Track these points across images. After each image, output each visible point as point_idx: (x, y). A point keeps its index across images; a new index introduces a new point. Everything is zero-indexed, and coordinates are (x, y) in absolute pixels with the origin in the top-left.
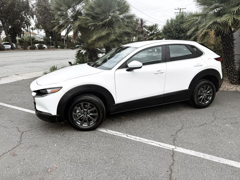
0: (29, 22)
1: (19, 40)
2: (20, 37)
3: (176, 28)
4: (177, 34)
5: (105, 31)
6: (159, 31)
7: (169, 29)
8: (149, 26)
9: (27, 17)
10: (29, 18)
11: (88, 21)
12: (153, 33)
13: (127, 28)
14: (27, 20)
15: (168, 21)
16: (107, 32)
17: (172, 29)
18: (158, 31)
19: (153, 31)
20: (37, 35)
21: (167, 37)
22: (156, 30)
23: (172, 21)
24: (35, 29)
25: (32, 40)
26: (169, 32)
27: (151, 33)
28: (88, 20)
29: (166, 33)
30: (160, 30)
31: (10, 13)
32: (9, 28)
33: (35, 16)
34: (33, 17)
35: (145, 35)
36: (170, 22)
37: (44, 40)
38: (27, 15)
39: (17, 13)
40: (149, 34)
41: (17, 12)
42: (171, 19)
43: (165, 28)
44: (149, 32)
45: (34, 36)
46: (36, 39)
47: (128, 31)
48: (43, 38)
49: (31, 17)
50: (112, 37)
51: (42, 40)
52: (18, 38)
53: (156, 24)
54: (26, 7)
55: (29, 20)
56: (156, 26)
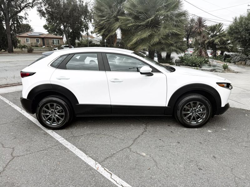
0: (87, 25)
1: (78, 43)
2: (79, 40)
3: (246, 27)
4: (248, 35)
5: (147, 33)
6: (224, 32)
7: (237, 28)
8: (211, 26)
9: (86, 21)
10: (87, 22)
11: (128, 22)
12: (215, 34)
13: (175, 28)
14: (86, 24)
15: (236, 19)
16: (149, 34)
17: (241, 29)
18: (222, 32)
19: (215, 32)
20: (94, 38)
21: (234, 39)
22: (220, 30)
23: (241, 18)
24: (94, 33)
25: (89, 43)
26: (237, 33)
27: (212, 34)
28: (129, 20)
29: (232, 34)
30: (224, 30)
31: (71, 17)
32: (70, 32)
33: (92, 20)
34: (91, 21)
35: (204, 37)
36: (238, 20)
37: (100, 43)
38: (86, 19)
39: (77, 18)
40: (209, 36)
41: (76, 16)
42: (241, 17)
43: (231, 28)
44: (210, 33)
45: (92, 39)
46: (93, 42)
47: (176, 32)
48: (99, 41)
49: (89, 21)
50: (154, 40)
51: (99, 43)
52: (77, 41)
53: (220, 24)
54: (85, 11)
55: (88, 24)
56: (220, 25)
